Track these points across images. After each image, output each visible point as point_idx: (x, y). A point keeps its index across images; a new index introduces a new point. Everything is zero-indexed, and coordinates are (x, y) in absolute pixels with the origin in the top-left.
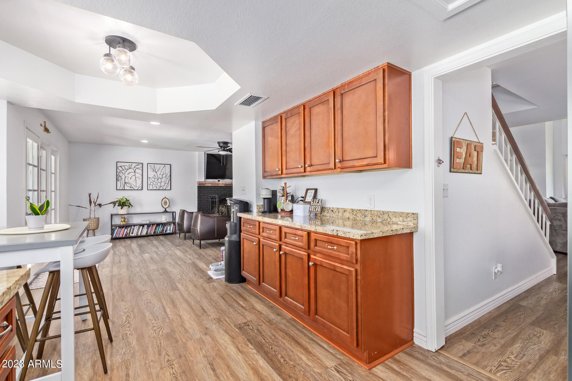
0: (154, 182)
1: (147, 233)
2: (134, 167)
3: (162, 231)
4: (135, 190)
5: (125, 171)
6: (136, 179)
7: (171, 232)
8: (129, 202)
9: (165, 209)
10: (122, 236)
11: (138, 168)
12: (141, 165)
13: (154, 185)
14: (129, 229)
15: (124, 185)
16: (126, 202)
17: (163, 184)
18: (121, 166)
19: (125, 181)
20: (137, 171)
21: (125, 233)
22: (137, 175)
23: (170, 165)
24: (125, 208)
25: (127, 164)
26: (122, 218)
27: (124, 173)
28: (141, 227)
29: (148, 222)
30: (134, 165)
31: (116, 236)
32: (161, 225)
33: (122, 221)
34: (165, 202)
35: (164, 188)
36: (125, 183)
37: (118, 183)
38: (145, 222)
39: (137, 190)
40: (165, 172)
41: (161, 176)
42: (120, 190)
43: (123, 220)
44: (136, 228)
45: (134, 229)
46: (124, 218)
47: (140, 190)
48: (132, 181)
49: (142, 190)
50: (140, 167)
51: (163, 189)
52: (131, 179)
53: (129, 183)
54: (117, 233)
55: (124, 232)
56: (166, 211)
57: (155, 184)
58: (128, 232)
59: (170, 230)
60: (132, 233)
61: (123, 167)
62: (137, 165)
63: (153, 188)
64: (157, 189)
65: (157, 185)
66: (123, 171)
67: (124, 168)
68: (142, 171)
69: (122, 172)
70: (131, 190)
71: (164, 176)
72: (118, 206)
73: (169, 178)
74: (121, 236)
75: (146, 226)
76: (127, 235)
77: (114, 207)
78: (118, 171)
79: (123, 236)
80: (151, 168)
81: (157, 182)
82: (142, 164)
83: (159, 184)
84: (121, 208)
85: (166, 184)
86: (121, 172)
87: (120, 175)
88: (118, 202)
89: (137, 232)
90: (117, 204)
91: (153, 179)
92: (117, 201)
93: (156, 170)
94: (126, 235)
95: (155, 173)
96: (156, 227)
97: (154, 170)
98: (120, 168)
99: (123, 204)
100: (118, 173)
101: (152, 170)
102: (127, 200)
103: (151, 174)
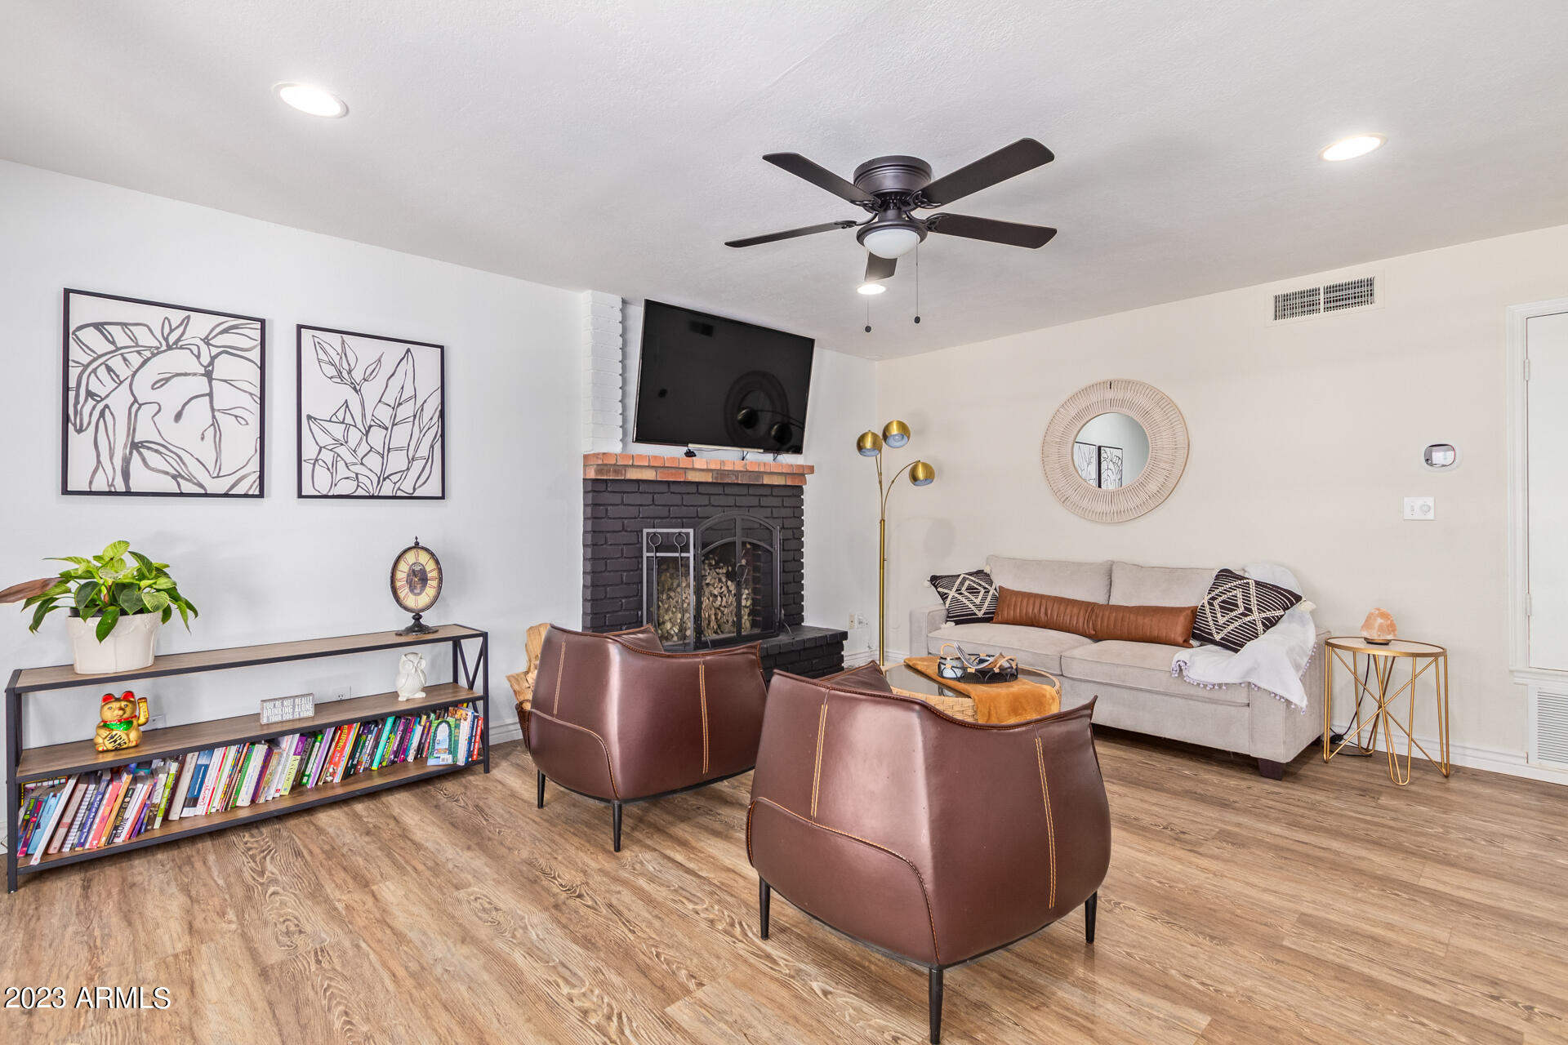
0: (342, 451)
1: (297, 786)
2: (206, 341)
3: (396, 753)
4: (206, 495)
5: (135, 360)
6: (215, 423)
7: (461, 762)
8: (163, 583)
9: (417, 617)
10: (110, 841)
11: (227, 351)
12: (257, 335)
13: (341, 464)
14: (162, 777)
15: (127, 462)
16: (144, 583)
17: (397, 461)
18: (99, 326)
19: (132, 430)
20: (225, 367)
21: (131, 814)
22: (224, 396)
23: (442, 348)
24: (132, 627)
25: (155, 316)
26: (108, 698)
27: (124, 372)
28: (260, 750)
29: (306, 710)
30: (201, 325)
31: (56, 843)
32: (390, 721)
33: (105, 725)
34: (413, 573)
35: (407, 487)
36: (135, 446)
37: (80, 444)
38: (288, 710)
39: (226, 495)
40: (409, 392)
41: (384, 414)
42: (90, 493)
43: (113, 712)
44: (220, 764)
45: (201, 771)
46: (128, 695)
47: (246, 496)
48: (188, 436)
49: (261, 495)
50: (249, 344)
51: (400, 494)
52: (178, 417)
53: (162, 448)
54: (67, 820)
55: (123, 808)
56: (418, 633)
57: (349, 459)
58: (160, 798)
59: (452, 749)
60: (192, 801)
61: (115, 331)
62: (222, 332)
63: (333, 484)
64: (360, 492)
65: (358, 469)
66: (116, 363)
67: (122, 339)
68: (262, 368)
69: (109, 369)
70: (182, 495)
71: (406, 411)
72: (75, 613)
73: (435, 428)
74: (95, 842)
75: (289, 743)
76: (152, 820)
77: (35, 625)
78: (76, 353)
79: (119, 841)
80: (322, 356)
81: (364, 449)
82: (258, 325)
83: (374, 461)
84: (103, 633)
85: (417, 466)
86: (102, 371)
87: (95, 386)
88: (73, 586)
89: (231, 791)
90: (67, 601)
91: (337, 431)
92: (66, 577)
93: (358, 375)
94: (138, 829)
95: (347, 392)
96: (359, 736)
97: (345, 374)
98: (90, 337)
99: (114, 601)
100: (74, 373)
101: (332, 371)
102: (150, 570)
103: (323, 397)
